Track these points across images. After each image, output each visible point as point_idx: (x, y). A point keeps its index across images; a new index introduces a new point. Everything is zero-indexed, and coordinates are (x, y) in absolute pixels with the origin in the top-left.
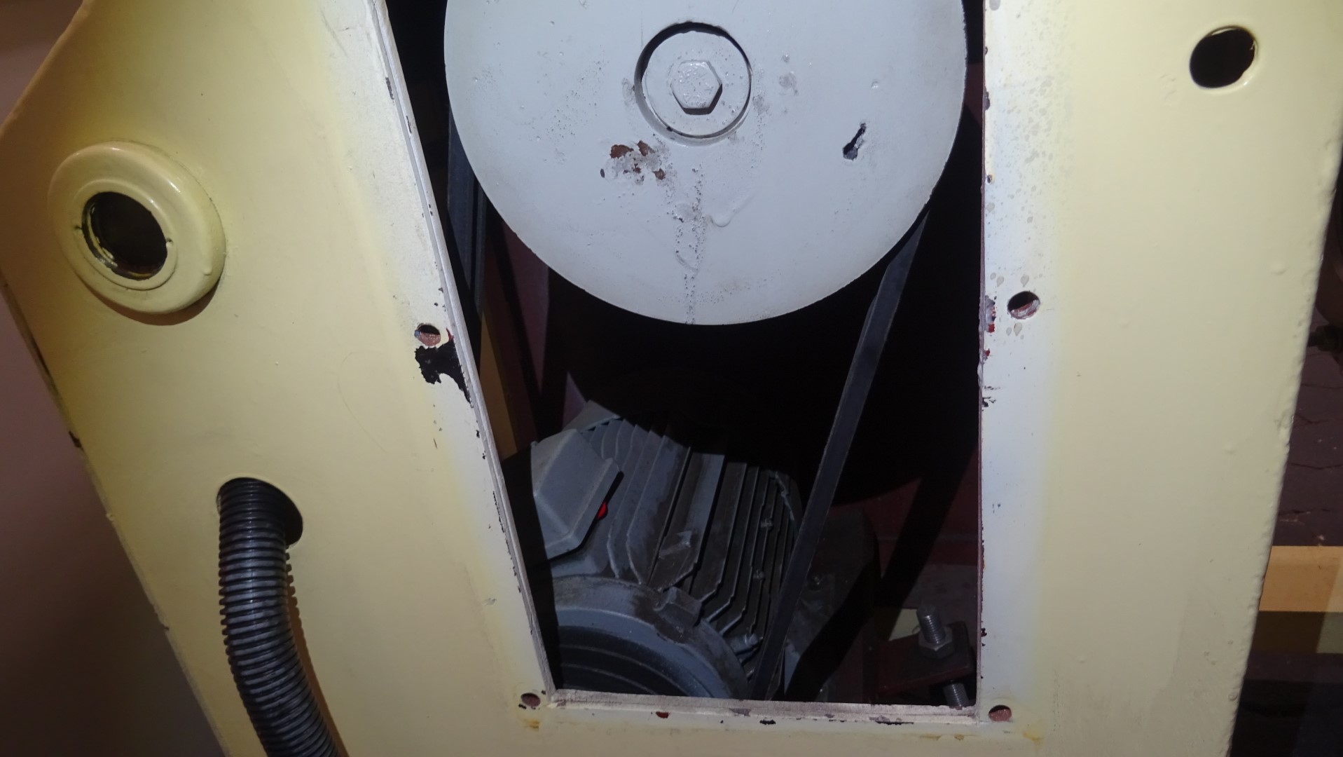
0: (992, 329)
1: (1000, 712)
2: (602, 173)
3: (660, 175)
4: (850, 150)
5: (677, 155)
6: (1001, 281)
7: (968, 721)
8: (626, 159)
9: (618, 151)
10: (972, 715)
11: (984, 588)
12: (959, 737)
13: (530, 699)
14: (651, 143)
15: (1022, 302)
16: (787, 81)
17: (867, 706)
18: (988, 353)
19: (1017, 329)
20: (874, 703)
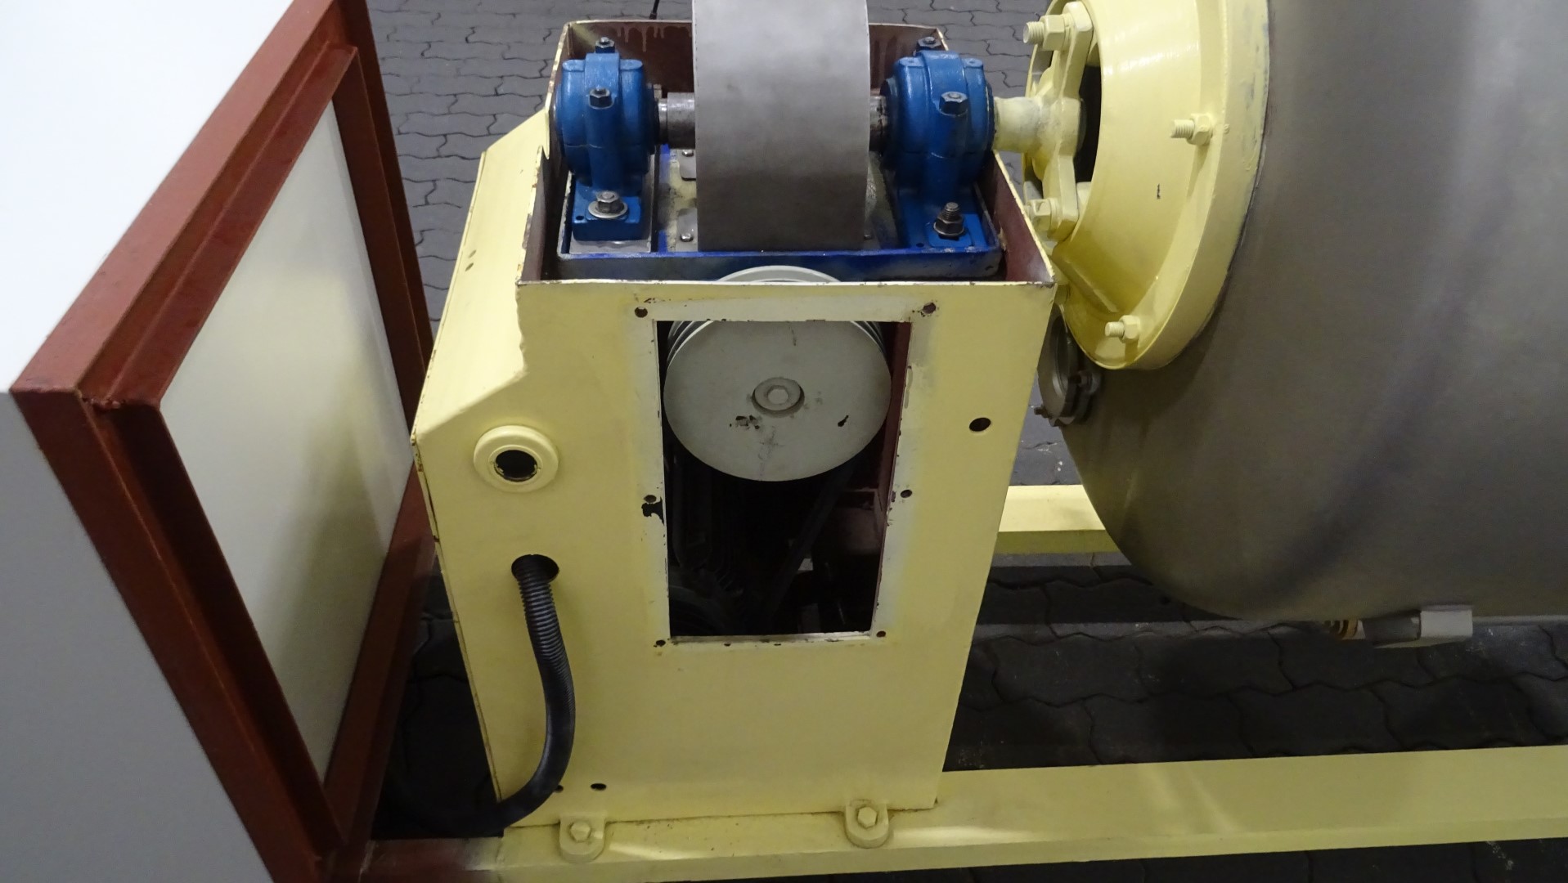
0: (894, 501)
1: (881, 634)
2: (731, 425)
3: (757, 427)
4: (841, 424)
5: (767, 421)
6: (899, 486)
7: (867, 638)
8: (744, 422)
9: (739, 418)
10: (868, 635)
11: (880, 588)
12: (862, 645)
13: (661, 643)
14: (754, 415)
15: (907, 493)
16: (818, 400)
17: (822, 634)
18: (891, 509)
19: (903, 501)
20: (825, 632)
